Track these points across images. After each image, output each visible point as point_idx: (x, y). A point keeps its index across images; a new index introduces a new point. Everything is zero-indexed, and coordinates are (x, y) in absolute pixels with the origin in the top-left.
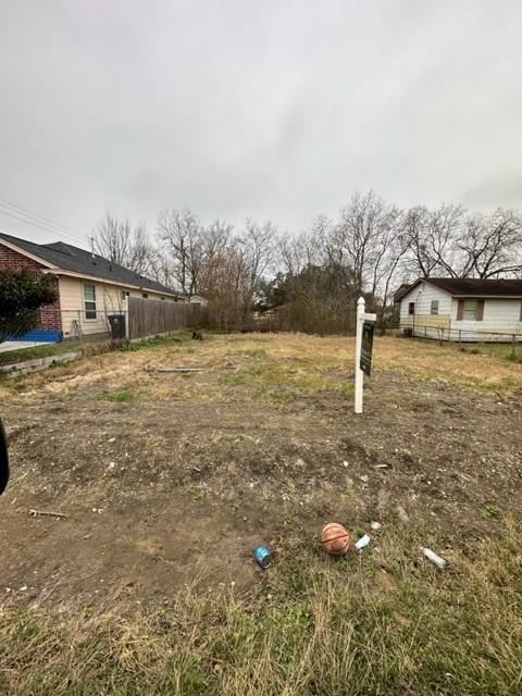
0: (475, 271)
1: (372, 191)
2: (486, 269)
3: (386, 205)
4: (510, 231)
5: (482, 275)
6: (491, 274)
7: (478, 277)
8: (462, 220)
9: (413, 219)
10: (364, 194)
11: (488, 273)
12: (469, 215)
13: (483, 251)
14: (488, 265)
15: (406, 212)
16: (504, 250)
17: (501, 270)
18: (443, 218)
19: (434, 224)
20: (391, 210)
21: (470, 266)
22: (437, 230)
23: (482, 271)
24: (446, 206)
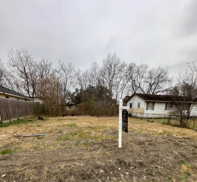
0: (151, 92)
1: (115, 53)
2: (154, 91)
3: (121, 61)
4: (162, 76)
5: (153, 93)
6: (155, 93)
7: (151, 94)
8: (147, 70)
9: (131, 68)
10: (112, 54)
11: (155, 92)
12: (149, 69)
13: (153, 84)
14: (155, 89)
15: (128, 65)
16: (160, 84)
17: (159, 92)
18: (141, 69)
19: (138, 71)
20: (122, 63)
21: (149, 89)
22: (139, 74)
23: (153, 91)
24: (142, 64)
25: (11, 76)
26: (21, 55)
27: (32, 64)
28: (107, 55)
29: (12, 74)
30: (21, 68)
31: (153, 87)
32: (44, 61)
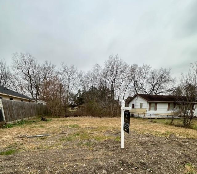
0: (153, 92)
1: (117, 55)
2: (157, 91)
3: (123, 62)
4: (165, 77)
5: (155, 93)
6: (158, 93)
7: (154, 94)
8: (150, 71)
9: (133, 69)
10: (114, 56)
12: (152, 70)
13: (156, 84)
14: (157, 90)
15: (130, 66)
16: (162, 84)
17: (161, 92)
18: (143, 70)
19: (140, 72)
20: (125, 65)
21: (152, 90)
22: (141, 75)
23: (155, 92)
24: (144, 65)
25: (16, 78)
26: (25, 58)
27: (35, 66)
28: (109, 57)
29: (16, 76)
30: (25, 71)
31: (156, 88)
32: (47, 63)
